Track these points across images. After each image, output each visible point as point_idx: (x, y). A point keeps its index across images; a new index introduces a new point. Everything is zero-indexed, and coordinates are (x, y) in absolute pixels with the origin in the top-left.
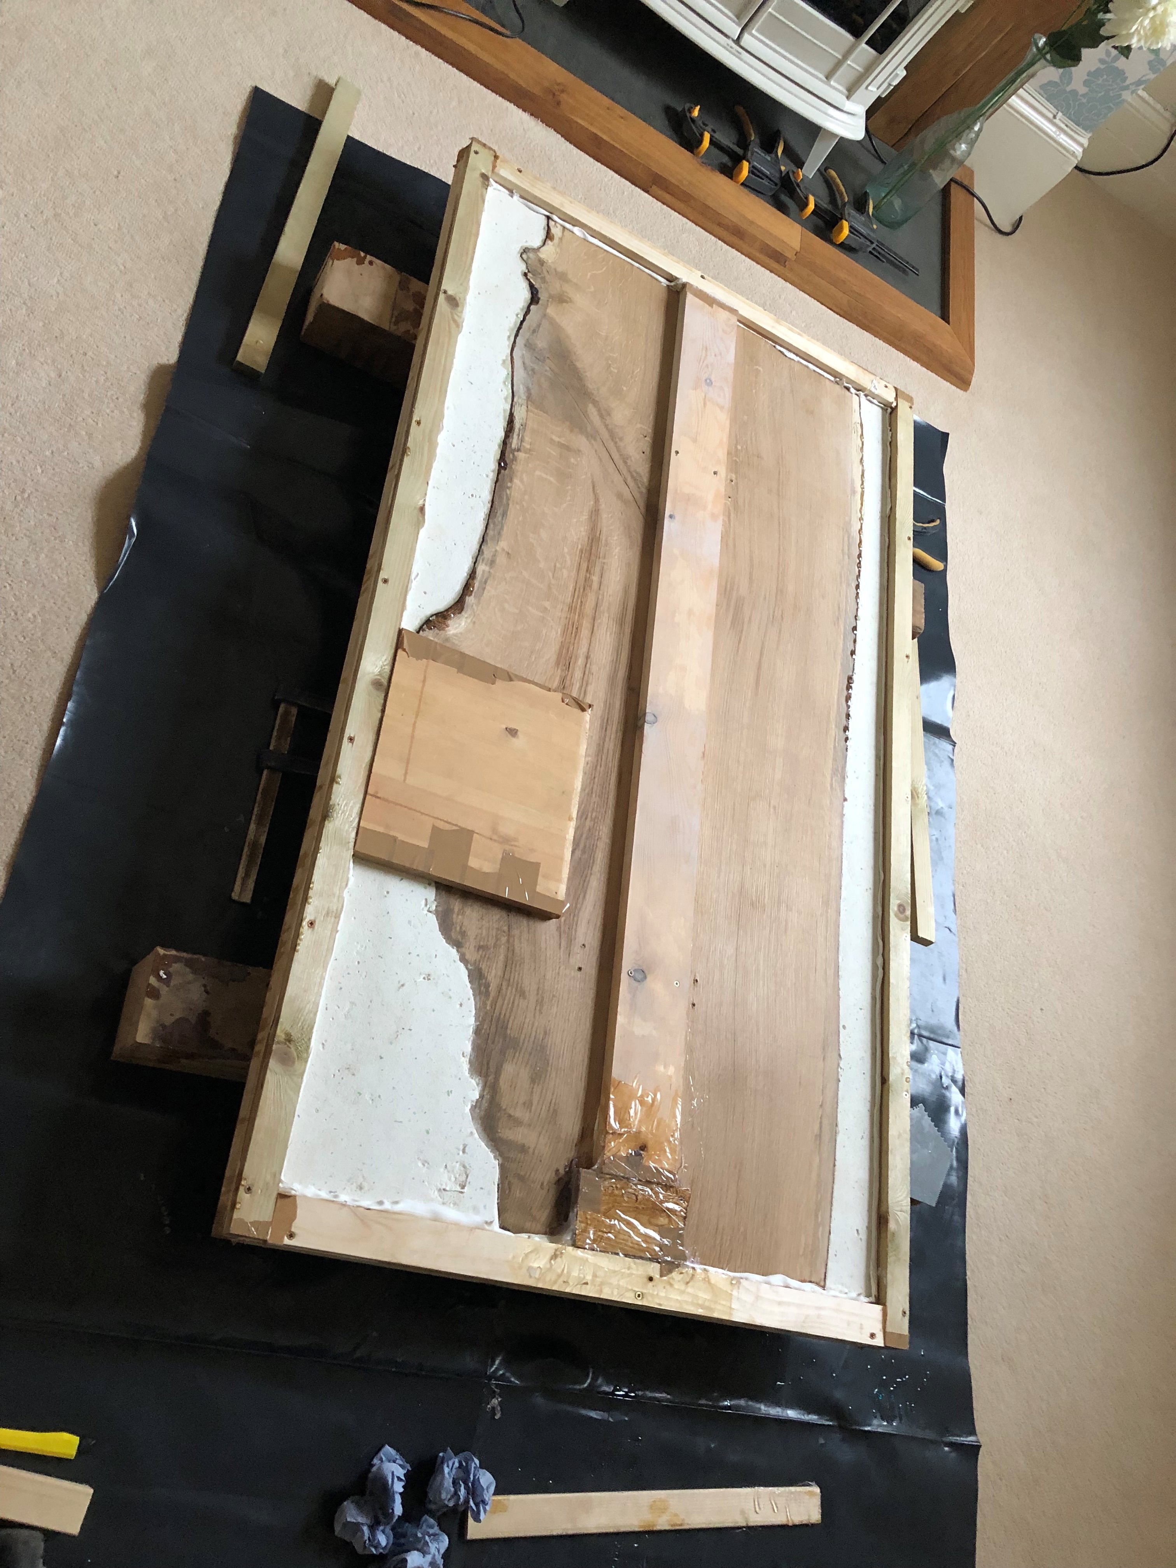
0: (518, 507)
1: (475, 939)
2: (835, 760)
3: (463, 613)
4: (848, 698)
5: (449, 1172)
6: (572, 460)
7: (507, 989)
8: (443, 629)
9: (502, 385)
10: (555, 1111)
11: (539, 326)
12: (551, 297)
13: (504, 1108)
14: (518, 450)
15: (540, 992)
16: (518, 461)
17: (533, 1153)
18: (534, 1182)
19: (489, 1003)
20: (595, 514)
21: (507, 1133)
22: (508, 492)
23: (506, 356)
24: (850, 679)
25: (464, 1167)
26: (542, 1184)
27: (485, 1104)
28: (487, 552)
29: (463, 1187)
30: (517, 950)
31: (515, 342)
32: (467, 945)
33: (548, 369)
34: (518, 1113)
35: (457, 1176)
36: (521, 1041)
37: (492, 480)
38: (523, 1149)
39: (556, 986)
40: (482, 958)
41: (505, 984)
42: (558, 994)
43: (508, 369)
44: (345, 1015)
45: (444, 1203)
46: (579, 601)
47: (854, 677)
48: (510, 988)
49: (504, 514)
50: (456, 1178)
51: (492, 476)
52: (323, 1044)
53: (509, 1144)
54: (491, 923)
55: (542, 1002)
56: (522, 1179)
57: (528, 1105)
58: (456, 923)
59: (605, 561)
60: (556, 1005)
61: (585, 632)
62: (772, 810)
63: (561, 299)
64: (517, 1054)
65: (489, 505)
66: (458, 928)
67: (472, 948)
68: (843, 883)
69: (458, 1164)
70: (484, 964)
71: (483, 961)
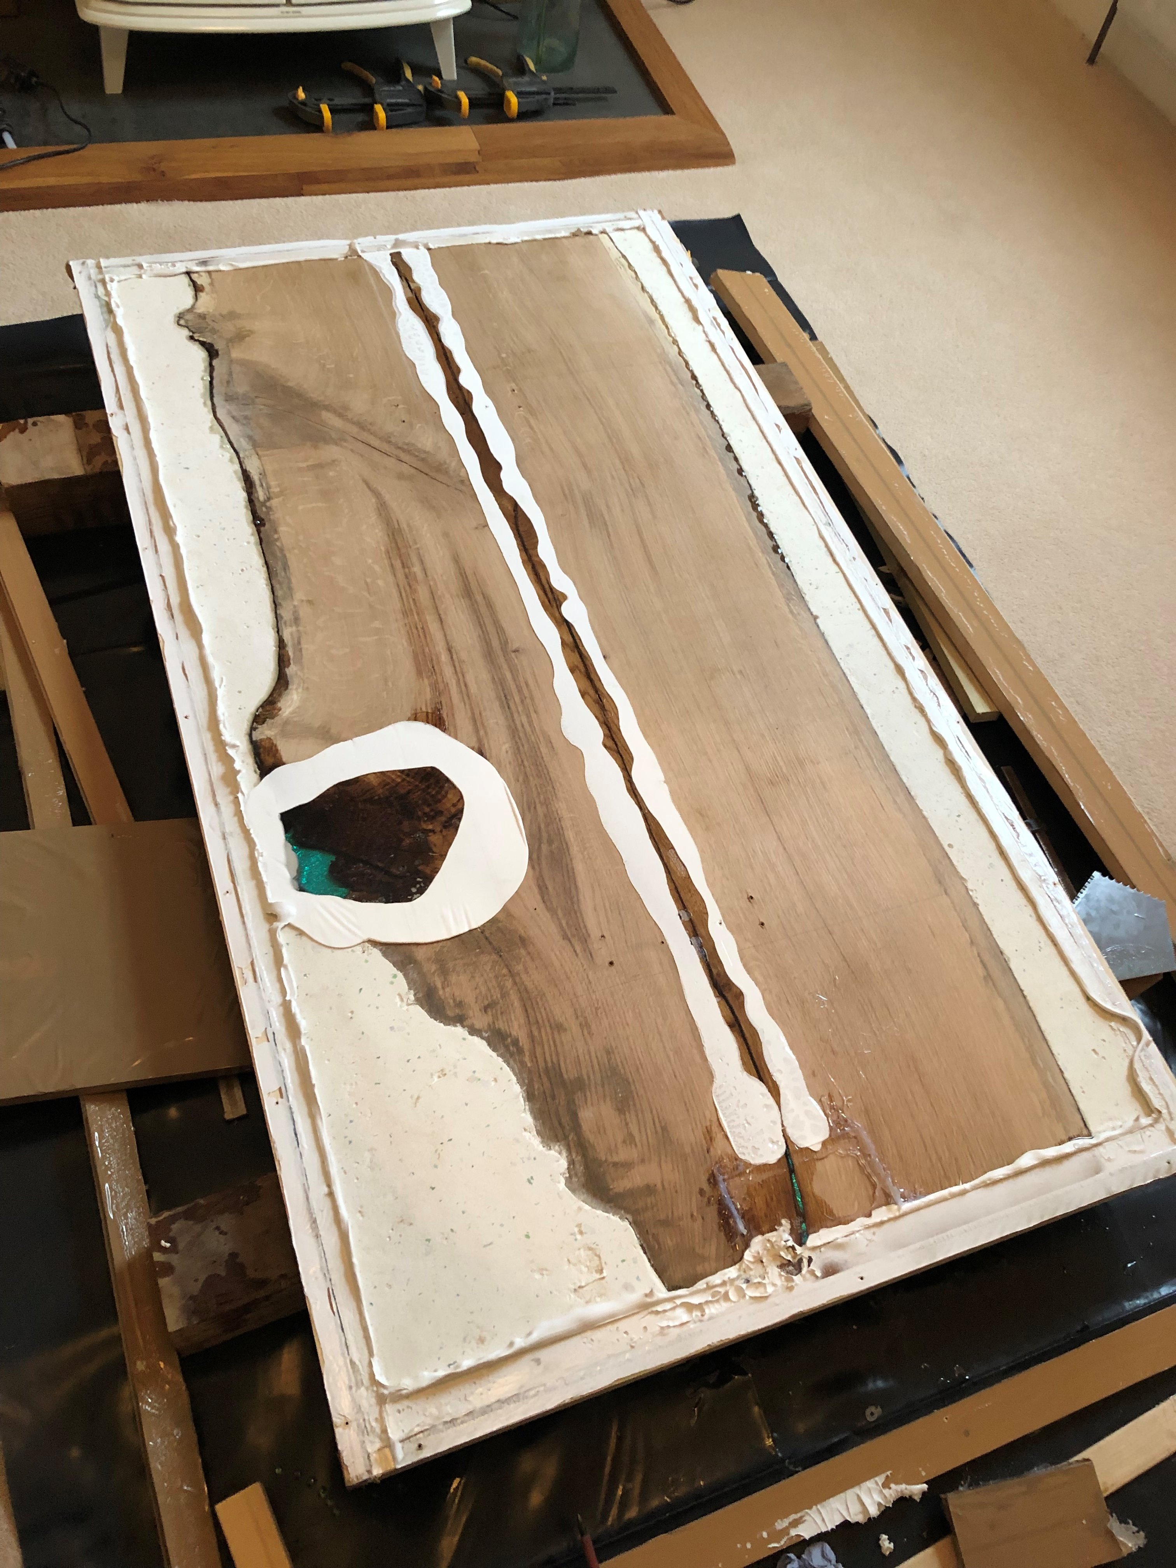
0: (296, 551)
1: (476, 1002)
2: (781, 586)
3: (290, 687)
4: (761, 516)
5: (575, 1265)
6: (331, 474)
7: (540, 1032)
8: (276, 715)
9: (221, 451)
10: (664, 1129)
11: (230, 374)
12: (231, 341)
13: (604, 1159)
14: (269, 499)
15: (579, 1014)
16: (274, 509)
17: (663, 1186)
18: (680, 1219)
19: (527, 1059)
20: (382, 508)
21: (620, 1185)
22: (278, 544)
23: (212, 422)
24: (752, 498)
25: (590, 1249)
26: (692, 1215)
27: (580, 1168)
28: (286, 614)
29: (601, 1271)
30: (530, 985)
31: (213, 405)
32: (471, 1013)
33: (262, 407)
34: (623, 1154)
35: (588, 1264)
36: (585, 1077)
37: (256, 544)
38: (649, 1190)
39: (594, 997)
40: (495, 1017)
41: (534, 1029)
42: (600, 1004)
43: (219, 433)
44: (369, 1167)
45: (587, 1303)
46: (411, 600)
47: (756, 493)
48: (543, 1030)
49: (286, 567)
50: (587, 1267)
51: (254, 539)
52: (360, 1212)
53: (631, 1193)
54: (485, 975)
55: (587, 1023)
56: (666, 1223)
57: (630, 1139)
59: (418, 546)
60: (605, 1017)
61: (433, 627)
62: (738, 676)
63: (240, 337)
64: (588, 1094)
65: (265, 569)
66: (451, 1001)
67: (478, 1013)
68: (863, 702)
69: (582, 1250)
70: (501, 1022)
71: (497, 1020)
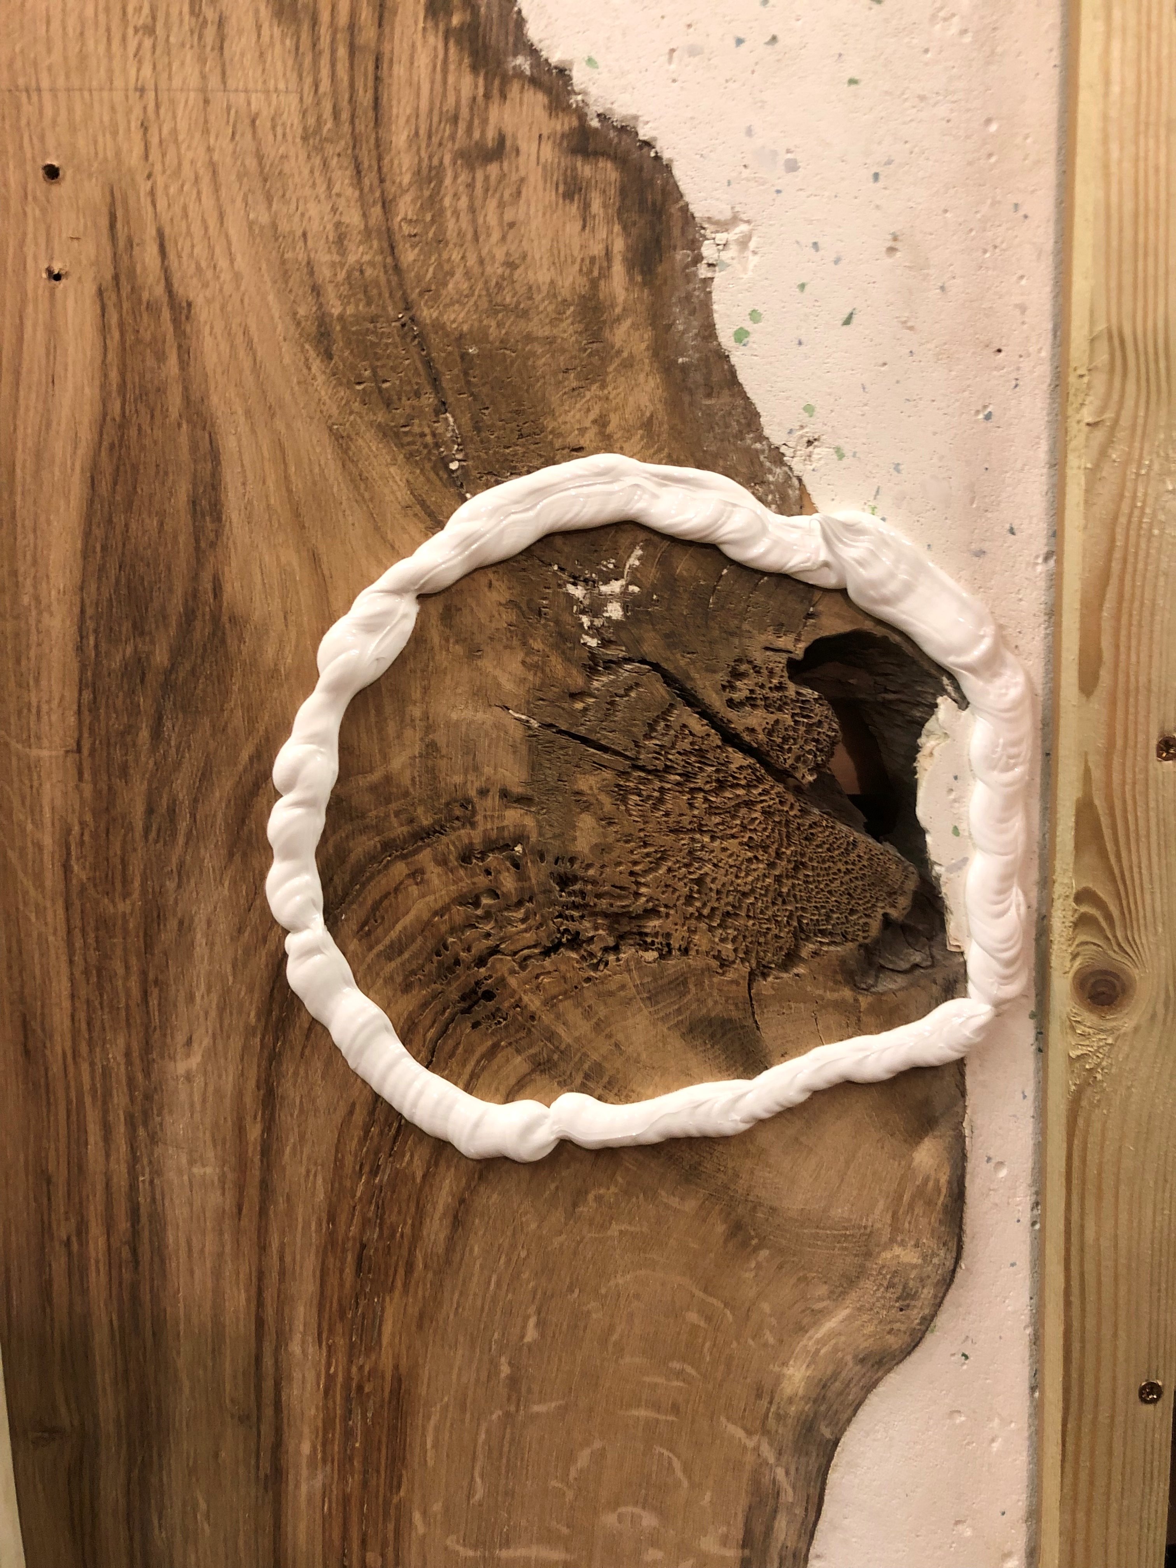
1: (522, 180)
15: (210, 33)
30: (342, 180)
39: (146, 72)
40: (478, 111)
54: (472, 260)
58: (609, 222)
70: (466, 92)
71: (474, 99)
